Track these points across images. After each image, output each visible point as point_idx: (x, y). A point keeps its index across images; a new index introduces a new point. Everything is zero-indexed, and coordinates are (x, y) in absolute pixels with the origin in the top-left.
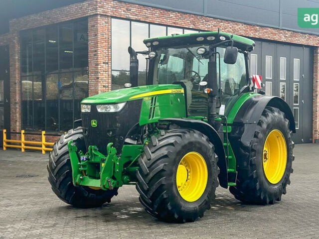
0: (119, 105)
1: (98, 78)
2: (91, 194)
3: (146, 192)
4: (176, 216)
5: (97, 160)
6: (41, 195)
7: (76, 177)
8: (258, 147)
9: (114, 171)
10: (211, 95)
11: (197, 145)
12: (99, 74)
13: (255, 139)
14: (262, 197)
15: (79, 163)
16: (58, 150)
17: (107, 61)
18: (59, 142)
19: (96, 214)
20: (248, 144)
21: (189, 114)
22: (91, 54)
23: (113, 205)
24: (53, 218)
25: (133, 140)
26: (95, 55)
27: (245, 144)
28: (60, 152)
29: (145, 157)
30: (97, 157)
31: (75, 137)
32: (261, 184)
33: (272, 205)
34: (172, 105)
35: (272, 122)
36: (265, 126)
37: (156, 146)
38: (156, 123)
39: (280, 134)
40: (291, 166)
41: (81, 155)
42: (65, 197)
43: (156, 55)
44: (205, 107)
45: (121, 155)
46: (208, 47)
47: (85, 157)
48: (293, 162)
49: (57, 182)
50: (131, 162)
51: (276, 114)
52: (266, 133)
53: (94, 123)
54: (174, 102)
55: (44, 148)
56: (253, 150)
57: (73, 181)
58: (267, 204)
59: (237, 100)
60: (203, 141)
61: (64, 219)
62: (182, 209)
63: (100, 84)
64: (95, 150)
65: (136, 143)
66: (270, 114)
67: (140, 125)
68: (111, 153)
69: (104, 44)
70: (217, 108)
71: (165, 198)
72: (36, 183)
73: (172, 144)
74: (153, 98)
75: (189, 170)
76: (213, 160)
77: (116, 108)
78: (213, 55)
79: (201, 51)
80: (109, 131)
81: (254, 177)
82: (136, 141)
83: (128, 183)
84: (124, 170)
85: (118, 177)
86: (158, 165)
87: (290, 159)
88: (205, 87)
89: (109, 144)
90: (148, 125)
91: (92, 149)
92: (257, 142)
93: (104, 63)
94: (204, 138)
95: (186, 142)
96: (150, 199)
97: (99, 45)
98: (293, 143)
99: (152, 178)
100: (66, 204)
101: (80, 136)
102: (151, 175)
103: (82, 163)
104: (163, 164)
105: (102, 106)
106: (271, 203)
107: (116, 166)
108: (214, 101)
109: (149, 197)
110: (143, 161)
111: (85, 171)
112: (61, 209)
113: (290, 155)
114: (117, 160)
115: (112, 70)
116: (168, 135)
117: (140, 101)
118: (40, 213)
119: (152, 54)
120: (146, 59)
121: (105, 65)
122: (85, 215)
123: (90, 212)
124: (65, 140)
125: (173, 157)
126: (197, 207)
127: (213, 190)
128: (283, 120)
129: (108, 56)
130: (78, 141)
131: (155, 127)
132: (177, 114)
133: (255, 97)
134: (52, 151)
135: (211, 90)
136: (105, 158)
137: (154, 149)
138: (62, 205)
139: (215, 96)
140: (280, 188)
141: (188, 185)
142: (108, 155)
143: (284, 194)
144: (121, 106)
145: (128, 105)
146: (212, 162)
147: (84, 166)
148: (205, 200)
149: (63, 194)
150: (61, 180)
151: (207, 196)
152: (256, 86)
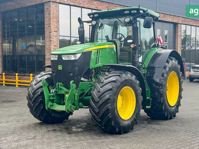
0: (77, 55)
1: (51, 41)
2: (56, 115)
3: (97, 114)
4: (117, 130)
5: (62, 92)
6: (20, 115)
7: (48, 104)
8: (164, 83)
9: (74, 100)
10: (134, 49)
11: (130, 82)
12: (52, 38)
13: (162, 77)
14: (166, 115)
15: (50, 94)
16: (34, 85)
17: (56, 30)
18: (35, 80)
19: (60, 128)
20: (158, 81)
21: (119, 62)
22: (46, 26)
23: (70, 121)
24: (32, 131)
25: (85, 78)
26: (49, 26)
27: (156, 81)
28: (35, 87)
29: (96, 90)
30: (62, 90)
31: (46, 77)
32: (166, 107)
33: (171, 120)
34: (109, 56)
35: (172, 66)
36: (167, 69)
37: (103, 82)
38: (100, 67)
39: (175, 74)
40: (181, 95)
41: (51, 89)
42: (39, 117)
43: (97, 23)
44: (128, 57)
45: (78, 88)
46: (131, 18)
47: (54, 90)
48: (182, 92)
49: (33, 106)
50: (84, 93)
51: (174, 61)
52: (168, 74)
53: (60, 68)
54: (110, 54)
55: (17, 84)
56: (161, 85)
57: (46, 107)
58: (168, 119)
59: (149, 52)
60: (133, 79)
61: (40, 132)
62: (121, 125)
63: (52, 44)
64: (61, 85)
65: (87, 81)
66: (170, 61)
67: (91, 68)
68: (72, 87)
69: (55, 19)
70: (138, 57)
71: (111, 118)
72: (15, 106)
73: (114, 81)
74: (98, 51)
75: (123, 98)
76: (139, 91)
77: (75, 57)
78: (135, 23)
79: (127, 20)
80: (70, 73)
81: (162, 102)
82: (87, 79)
83: (82, 108)
84: (80, 99)
85: (76, 103)
86: (105, 96)
87: (181, 90)
88: (131, 43)
89: (72, 82)
90: (95, 68)
91: (59, 85)
92: (163, 80)
93: (54, 31)
94: (134, 77)
95: (123, 80)
96: (99, 118)
97: (51, 20)
98: (182, 80)
99: (101, 104)
100: (39, 121)
101: (49, 76)
102: (101, 102)
103: (52, 94)
104: (109, 95)
105: (66, 56)
106: (171, 118)
107: (76, 96)
108: (136, 53)
109: (99, 117)
110: (95, 93)
111: (54, 100)
112: (36, 124)
113: (181, 87)
114: (76, 92)
115: (59, 36)
116: (111, 75)
117: (90, 52)
118: (22, 128)
119: (94, 23)
120: (90, 26)
121: (55, 32)
122: (53, 129)
123: (56, 127)
124: (39, 79)
125: (115, 90)
126: (130, 123)
127: (139, 111)
128: (178, 65)
129: (57, 27)
130: (47, 80)
131: (99, 70)
132: (112, 61)
133: (159, 51)
134: (30, 86)
135: (136, 45)
136: (68, 91)
137: (102, 85)
138: (36, 122)
139: (137, 50)
140: (176, 108)
141: (123, 108)
142: (71, 89)
143: (178, 112)
144: (78, 56)
145: (83, 55)
146: (139, 93)
147: (53, 96)
148: (135, 118)
149: (38, 115)
150: (37, 106)
151: (136, 116)
152: (160, 44)
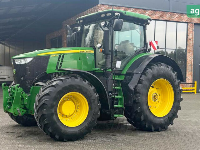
4: (57, 137)
11: (78, 87)
13: (139, 84)
15: (7, 97)
32: (146, 117)
34: (80, 61)
53: (14, 72)
56: (137, 93)
59: (133, 57)
60: (84, 84)
62: (62, 132)
67: (47, 73)
73: (53, 86)
74: (60, 56)
79: (103, 24)
81: (139, 111)
88: (99, 48)
92: (141, 87)
106: (157, 131)
107: (25, 100)
114: (26, 96)
119: (79, 29)
125: (53, 95)
128: (171, 73)
143: (171, 124)
146: (93, 100)
148: (85, 126)
152: (152, 48)
